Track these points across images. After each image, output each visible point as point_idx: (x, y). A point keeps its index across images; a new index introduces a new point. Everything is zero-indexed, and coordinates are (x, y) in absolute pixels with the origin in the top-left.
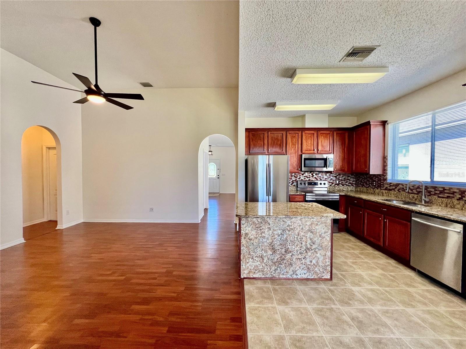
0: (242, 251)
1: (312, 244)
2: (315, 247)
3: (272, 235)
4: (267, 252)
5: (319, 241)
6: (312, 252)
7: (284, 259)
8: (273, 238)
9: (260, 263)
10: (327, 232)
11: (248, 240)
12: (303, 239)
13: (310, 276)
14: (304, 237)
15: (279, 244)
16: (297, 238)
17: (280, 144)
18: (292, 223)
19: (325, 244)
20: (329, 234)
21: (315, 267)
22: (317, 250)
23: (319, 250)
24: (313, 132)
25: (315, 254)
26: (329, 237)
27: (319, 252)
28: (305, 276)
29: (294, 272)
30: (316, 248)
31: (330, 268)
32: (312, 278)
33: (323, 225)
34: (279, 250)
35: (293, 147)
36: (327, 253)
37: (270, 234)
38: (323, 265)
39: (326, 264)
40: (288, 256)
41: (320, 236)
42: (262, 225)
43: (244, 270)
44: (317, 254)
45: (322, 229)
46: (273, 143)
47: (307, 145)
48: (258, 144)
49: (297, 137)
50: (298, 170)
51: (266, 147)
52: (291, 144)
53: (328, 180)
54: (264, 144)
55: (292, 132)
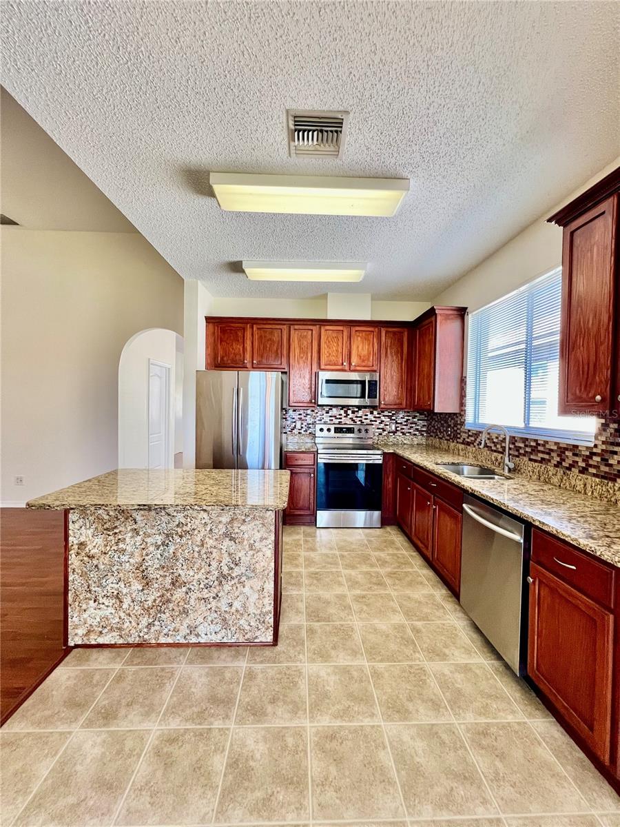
0: (70, 584)
1: (232, 566)
2: (240, 573)
3: (143, 546)
4: (130, 586)
5: (248, 559)
6: (233, 582)
7: (169, 601)
8: (144, 552)
9: (113, 611)
10: (266, 539)
11: (86, 559)
12: (214, 555)
13: (227, 636)
14: (215, 550)
15: (158, 566)
16: (199, 552)
17: (277, 350)
18: (189, 520)
19: (262, 564)
20: (270, 542)
21: (238, 617)
22: (244, 578)
23: (248, 578)
24: (340, 328)
25: (239, 589)
26: (270, 549)
27: (248, 584)
28: (216, 639)
29: (192, 629)
30: (242, 574)
31: (272, 619)
32: (233, 641)
33: (257, 522)
34: (157, 579)
35: (302, 358)
36: (266, 586)
37: (138, 544)
38: (259, 612)
39: (264, 610)
40: (179, 594)
41: (251, 547)
42: (117, 523)
43: (76, 627)
44: (244, 587)
45: (256, 531)
46: (262, 348)
47: (330, 354)
48: (233, 349)
49: (310, 337)
50: (311, 402)
51: (248, 356)
52: (297, 351)
53: (376, 423)
54: (244, 349)
55: (301, 327)
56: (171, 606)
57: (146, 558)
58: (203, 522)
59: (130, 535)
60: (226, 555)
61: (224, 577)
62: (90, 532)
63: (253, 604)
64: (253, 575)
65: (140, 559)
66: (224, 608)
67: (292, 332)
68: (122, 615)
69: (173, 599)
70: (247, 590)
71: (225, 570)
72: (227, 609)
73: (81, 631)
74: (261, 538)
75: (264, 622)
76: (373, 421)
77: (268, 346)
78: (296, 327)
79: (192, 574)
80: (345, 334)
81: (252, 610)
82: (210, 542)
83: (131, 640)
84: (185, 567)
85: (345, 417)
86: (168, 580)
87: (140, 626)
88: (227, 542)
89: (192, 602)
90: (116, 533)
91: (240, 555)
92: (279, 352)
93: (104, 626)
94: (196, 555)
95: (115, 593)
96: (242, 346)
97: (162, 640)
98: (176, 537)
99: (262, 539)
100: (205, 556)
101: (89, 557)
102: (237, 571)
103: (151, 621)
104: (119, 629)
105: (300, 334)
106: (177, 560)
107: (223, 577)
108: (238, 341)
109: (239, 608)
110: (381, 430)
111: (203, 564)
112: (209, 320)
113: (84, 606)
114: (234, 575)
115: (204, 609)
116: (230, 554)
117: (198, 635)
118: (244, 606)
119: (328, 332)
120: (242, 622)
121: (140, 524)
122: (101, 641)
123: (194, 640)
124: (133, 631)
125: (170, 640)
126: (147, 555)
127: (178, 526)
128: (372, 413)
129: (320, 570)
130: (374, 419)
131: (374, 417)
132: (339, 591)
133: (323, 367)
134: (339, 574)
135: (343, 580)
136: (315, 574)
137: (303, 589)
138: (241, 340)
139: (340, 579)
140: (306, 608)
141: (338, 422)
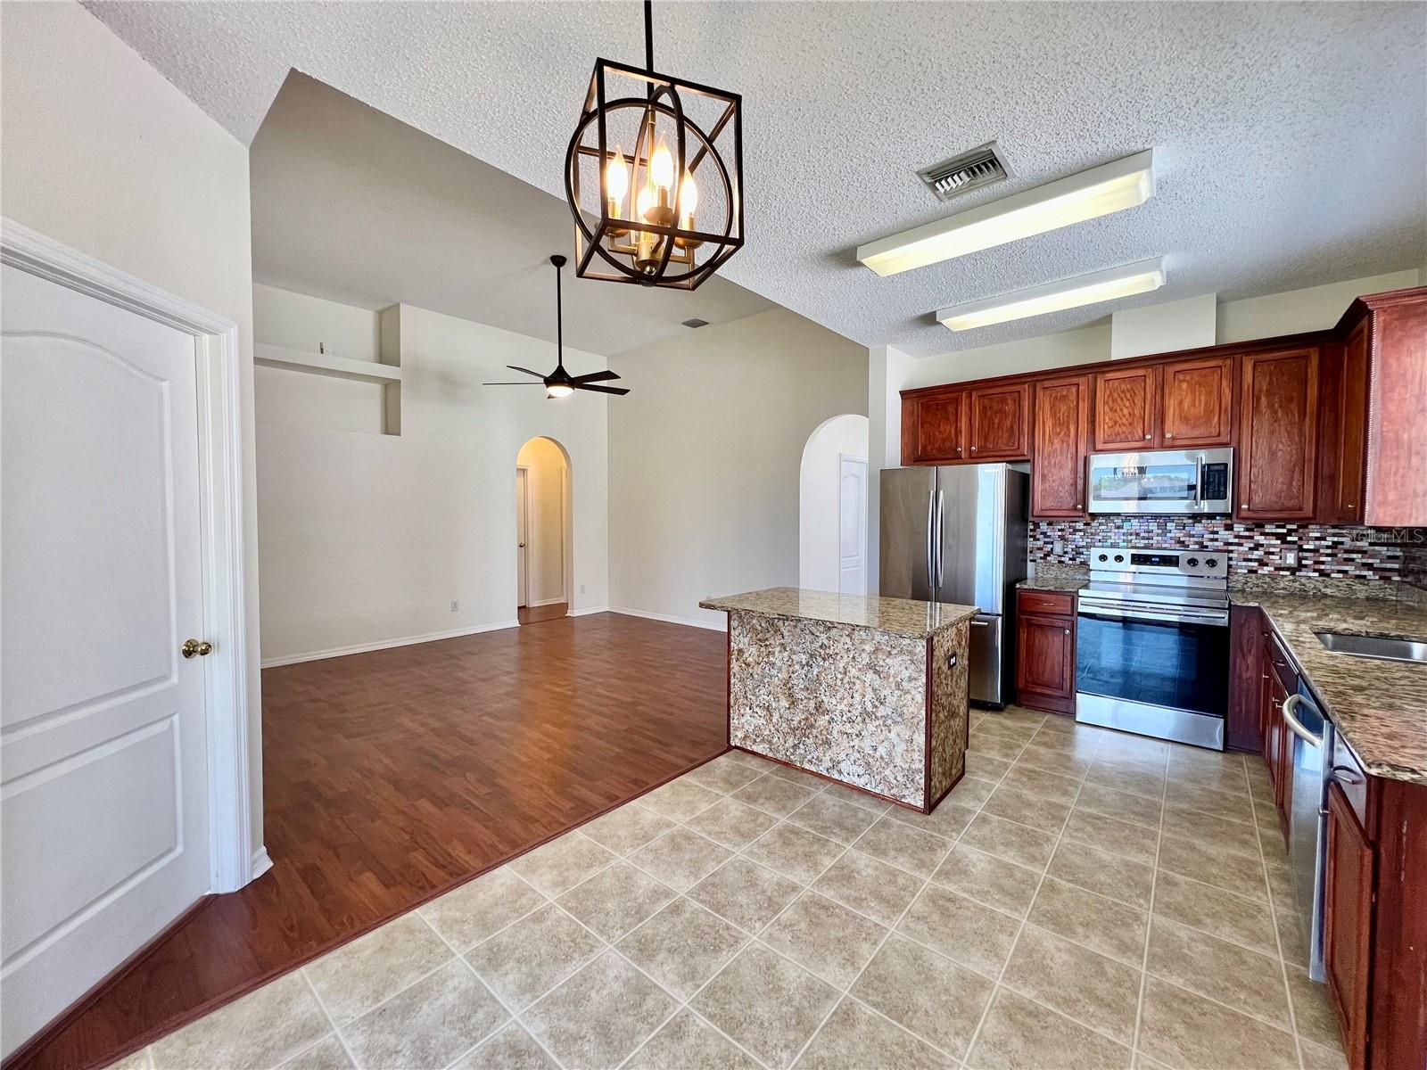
2: (885, 714)
3: (789, 663)
4: (778, 701)
5: (895, 699)
6: (877, 723)
7: (812, 726)
9: (765, 723)
10: (916, 679)
11: (743, 665)
12: (857, 687)
13: (871, 784)
15: (803, 687)
17: (1012, 426)
20: (921, 684)
21: (883, 765)
23: (895, 723)
24: (1141, 372)
25: (884, 732)
26: (921, 692)
27: (895, 729)
28: (860, 783)
29: (835, 764)
30: (888, 715)
31: (923, 780)
32: (877, 791)
33: (905, 657)
34: (802, 700)
35: (1059, 434)
36: (915, 736)
39: (913, 767)
43: (736, 729)
45: (903, 667)
46: (986, 425)
48: (940, 432)
49: (1073, 397)
50: (1075, 509)
51: (963, 441)
52: (1049, 423)
54: (958, 432)
55: (1056, 383)
56: (814, 731)
57: (792, 676)
58: (846, 647)
59: (778, 649)
60: (869, 690)
61: (868, 714)
62: (746, 640)
63: (899, 755)
64: (899, 719)
65: (786, 676)
66: (868, 750)
67: (1040, 393)
68: (772, 729)
69: (817, 725)
70: (892, 735)
71: (869, 708)
72: (870, 752)
73: (740, 734)
74: (910, 677)
75: (913, 780)
76: (1231, 544)
77: (996, 421)
78: (1047, 384)
79: (835, 703)
80: (1149, 382)
81: (898, 761)
82: (853, 672)
83: (779, 756)
84: (827, 694)
85: (1159, 535)
86: (812, 704)
87: (787, 745)
88: (870, 675)
89: (835, 733)
90: (766, 645)
91: (886, 692)
92: (1016, 428)
93: (758, 735)
94: (839, 683)
95: (767, 704)
96: (954, 426)
97: (807, 766)
98: (819, 659)
99: (910, 679)
100: (848, 687)
101: (745, 664)
102: (881, 711)
103: (796, 742)
104: (770, 742)
105: (1054, 395)
106: (821, 684)
107: (866, 715)
108: (948, 419)
109: (884, 755)
111: (846, 694)
112: (906, 395)
113: (742, 711)
114: (879, 715)
115: (847, 745)
116: (874, 690)
117: (840, 772)
118: (890, 754)
119: (1111, 382)
120: (887, 772)
121: (788, 639)
122: (755, 748)
123: (836, 776)
124: (781, 748)
125: (813, 768)
126: (793, 673)
127: (821, 647)
132: (1058, 799)
133: (1099, 446)
136: (1032, 772)
138: (952, 418)
140: (991, 799)
141: (1142, 545)
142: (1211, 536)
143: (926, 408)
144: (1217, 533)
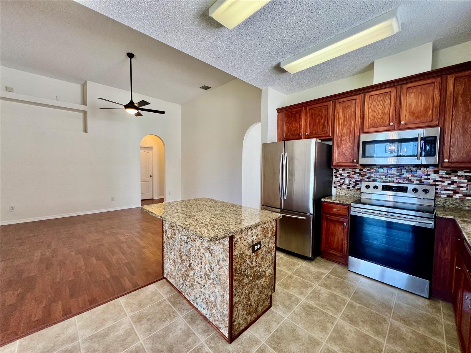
1: (210, 271)
4: (177, 259)
5: (217, 270)
6: (210, 281)
7: (188, 275)
8: (181, 243)
12: (203, 259)
13: (208, 315)
14: (204, 256)
15: (185, 253)
17: (324, 122)
19: (223, 278)
21: (213, 306)
22: (215, 282)
23: (217, 284)
24: (388, 90)
25: (213, 288)
27: (217, 287)
28: (204, 312)
29: (196, 299)
30: (215, 278)
31: (228, 321)
32: (210, 320)
35: (346, 125)
36: (225, 294)
37: (179, 238)
38: (222, 311)
40: (191, 274)
41: (218, 263)
43: (165, 269)
45: (220, 252)
46: (312, 123)
47: (375, 117)
48: (293, 127)
49: (354, 106)
50: (353, 162)
51: (303, 130)
52: (341, 120)
53: (443, 184)
54: (300, 126)
55: (345, 99)
56: (189, 279)
59: (177, 232)
60: (208, 262)
66: (207, 296)
67: (337, 105)
68: (176, 272)
71: (207, 272)
73: (166, 272)
75: (224, 320)
76: (438, 181)
77: (317, 120)
78: (341, 100)
79: (195, 265)
80: (393, 94)
81: (218, 306)
82: (202, 250)
83: (178, 287)
85: (397, 176)
86: (188, 264)
87: (180, 282)
89: (196, 282)
90: (174, 230)
92: (326, 123)
93: (171, 274)
94: (197, 255)
95: (174, 260)
96: (299, 124)
97: (186, 296)
103: (183, 282)
104: (175, 279)
105: (344, 105)
107: (206, 275)
108: (296, 120)
110: (452, 192)
112: (279, 110)
115: (200, 290)
117: (197, 304)
118: (215, 301)
119: (373, 97)
120: (214, 311)
125: (188, 298)
128: (437, 172)
129: (317, 306)
130: (441, 179)
131: (441, 177)
132: (317, 335)
133: (366, 130)
134: (332, 320)
135: (331, 329)
136: (310, 308)
137: (289, 314)
138: (298, 120)
139: (329, 325)
140: (276, 331)
141: (389, 181)
142: (426, 177)
143: (288, 116)
144: (429, 175)
